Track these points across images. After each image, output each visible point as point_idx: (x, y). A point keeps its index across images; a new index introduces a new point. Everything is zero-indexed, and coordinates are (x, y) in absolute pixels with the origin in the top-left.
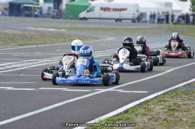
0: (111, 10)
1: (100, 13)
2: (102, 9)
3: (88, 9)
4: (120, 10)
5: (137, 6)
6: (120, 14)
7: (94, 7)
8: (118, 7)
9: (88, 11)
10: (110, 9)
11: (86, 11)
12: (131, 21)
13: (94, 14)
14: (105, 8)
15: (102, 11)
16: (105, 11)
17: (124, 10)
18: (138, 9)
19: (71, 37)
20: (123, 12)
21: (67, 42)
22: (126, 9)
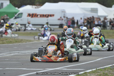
0: (39, 16)
1: (28, 19)
2: (29, 15)
3: (16, 16)
4: (48, 16)
5: (63, 12)
6: (47, 20)
7: (22, 13)
8: (45, 14)
9: (16, 18)
10: (37, 15)
11: (14, 18)
12: (58, 27)
13: (21, 20)
14: (33, 14)
15: (30, 18)
16: (32, 17)
17: (51, 16)
18: (64, 14)
19: (7, 39)
20: (50, 18)
21: (5, 44)
22: (53, 15)
